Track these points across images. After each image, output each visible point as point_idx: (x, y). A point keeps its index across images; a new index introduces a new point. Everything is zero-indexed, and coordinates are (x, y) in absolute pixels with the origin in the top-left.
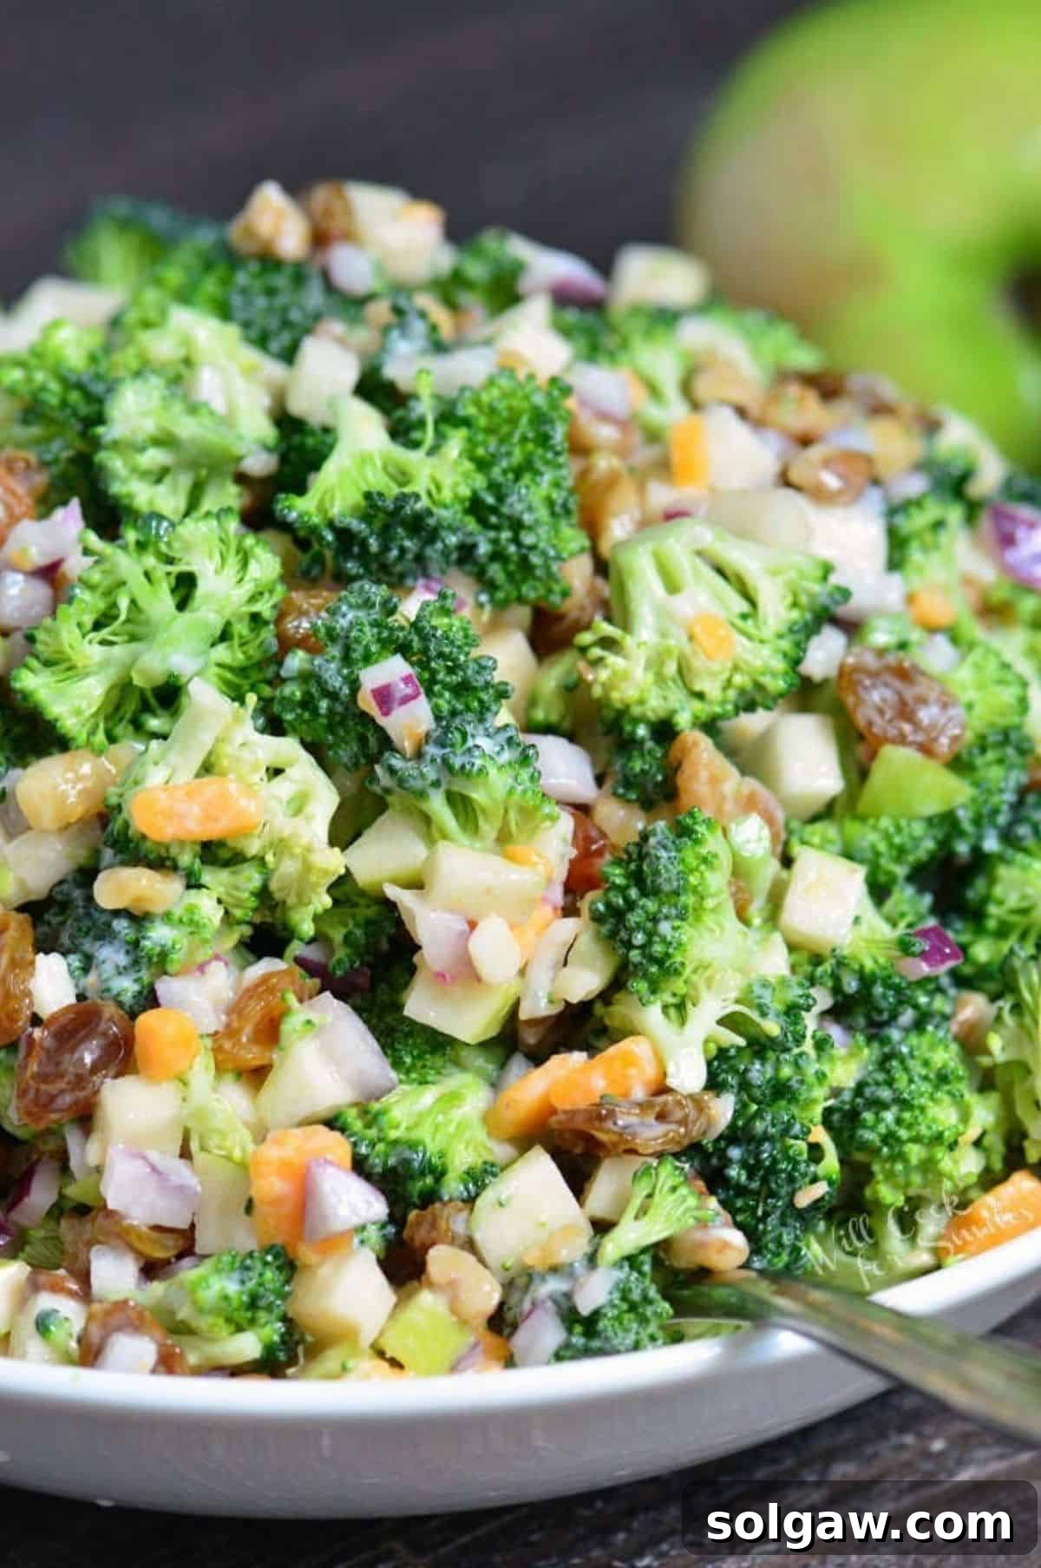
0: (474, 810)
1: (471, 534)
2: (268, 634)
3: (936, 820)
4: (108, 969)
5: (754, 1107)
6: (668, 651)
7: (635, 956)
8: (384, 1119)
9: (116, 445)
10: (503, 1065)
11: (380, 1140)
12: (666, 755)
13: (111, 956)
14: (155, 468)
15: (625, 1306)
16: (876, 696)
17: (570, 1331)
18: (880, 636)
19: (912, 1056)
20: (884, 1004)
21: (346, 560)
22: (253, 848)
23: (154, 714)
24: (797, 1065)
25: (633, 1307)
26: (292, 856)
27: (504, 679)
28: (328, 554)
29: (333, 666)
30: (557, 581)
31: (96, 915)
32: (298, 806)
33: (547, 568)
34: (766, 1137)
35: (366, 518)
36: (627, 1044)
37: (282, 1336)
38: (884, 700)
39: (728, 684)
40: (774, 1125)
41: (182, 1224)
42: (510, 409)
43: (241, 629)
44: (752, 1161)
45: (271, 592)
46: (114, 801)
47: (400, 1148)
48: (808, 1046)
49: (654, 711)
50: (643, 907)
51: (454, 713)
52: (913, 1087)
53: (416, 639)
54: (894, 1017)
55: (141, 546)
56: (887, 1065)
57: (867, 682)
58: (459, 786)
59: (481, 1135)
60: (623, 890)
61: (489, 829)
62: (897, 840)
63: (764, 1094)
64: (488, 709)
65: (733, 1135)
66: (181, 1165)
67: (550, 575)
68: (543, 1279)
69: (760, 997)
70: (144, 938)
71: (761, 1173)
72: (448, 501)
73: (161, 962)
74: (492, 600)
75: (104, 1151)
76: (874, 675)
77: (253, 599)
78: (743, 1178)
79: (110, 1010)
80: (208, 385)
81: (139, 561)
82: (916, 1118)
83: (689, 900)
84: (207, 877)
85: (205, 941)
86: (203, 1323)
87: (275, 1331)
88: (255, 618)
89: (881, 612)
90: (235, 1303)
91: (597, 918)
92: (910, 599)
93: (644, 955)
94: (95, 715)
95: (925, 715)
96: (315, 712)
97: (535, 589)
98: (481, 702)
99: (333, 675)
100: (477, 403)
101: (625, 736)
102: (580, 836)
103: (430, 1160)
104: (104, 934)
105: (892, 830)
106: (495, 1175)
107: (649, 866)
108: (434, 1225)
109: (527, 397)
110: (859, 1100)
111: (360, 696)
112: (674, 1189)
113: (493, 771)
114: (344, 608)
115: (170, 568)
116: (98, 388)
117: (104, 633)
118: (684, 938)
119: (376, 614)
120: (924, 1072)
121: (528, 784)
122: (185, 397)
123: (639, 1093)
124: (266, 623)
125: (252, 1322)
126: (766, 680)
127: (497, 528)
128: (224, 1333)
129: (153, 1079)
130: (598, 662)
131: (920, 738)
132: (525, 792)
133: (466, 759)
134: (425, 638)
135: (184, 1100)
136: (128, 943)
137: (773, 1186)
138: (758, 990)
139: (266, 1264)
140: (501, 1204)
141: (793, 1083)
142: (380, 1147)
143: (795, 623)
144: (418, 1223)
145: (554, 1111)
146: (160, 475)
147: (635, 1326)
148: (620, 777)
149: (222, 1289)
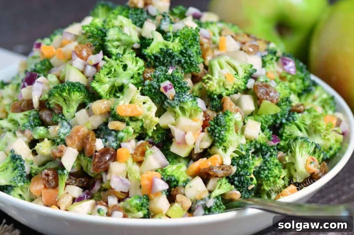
0: (184, 110)
1: (180, 58)
2: (141, 77)
3: (273, 116)
4: (111, 141)
5: (240, 169)
6: (221, 80)
7: (216, 138)
8: (166, 171)
9: (109, 41)
10: (189, 162)
11: (166, 175)
12: (220, 101)
13: (111, 139)
14: (117, 45)
15: (216, 206)
16: (261, 91)
17: (205, 211)
18: (262, 80)
19: (270, 160)
20: (265, 150)
21: (156, 62)
22: (140, 118)
23: (118, 93)
24: (248, 161)
25: (218, 207)
26: (148, 119)
27: (189, 86)
28: (152, 61)
29: (155, 83)
30: (198, 68)
31: (108, 131)
32: (149, 109)
33: (196, 65)
34: (243, 175)
35: (160, 54)
36: (215, 156)
37: (147, 212)
38: (263, 91)
39: (233, 87)
40: (244, 173)
41: (126, 191)
42: (188, 34)
43: (136, 76)
44: (240, 180)
45: (142, 69)
46: (112, 108)
47: (170, 176)
48: (250, 157)
49: (218, 92)
50: (218, 129)
51: (179, 92)
52: (271, 166)
53: (172, 77)
54: (267, 153)
55: (116, 59)
56: (265, 163)
57: (260, 88)
58: (182, 105)
59: (185, 175)
60: (214, 126)
61: (188, 114)
62: (266, 119)
63: (242, 166)
64: (186, 92)
65: (236, 175)
66: (126, 179)
67: (196, 66)
68: (200, 201)
69: (241, 147)
70: (118, 135)
71: (241, 183)
72: (176, 51)
73: (121, 140)
74: (184, 72)
75: (111, 176)
76: (261, 86)
77: (138, 70)
78: (238, 184)
79: (111, 149)
80: (126, 30)
81: (116, 62)
82: (272, 172)
83: (227, 127)
84: (131, 123)
85: (130, 136)
86: (132, 209)
87: (146, 212)
88: (139, 74)
89: (262, 75)
90: (139, 205)
91: (209, 132)
92: (267, 74)
93: (218, 138)
94: (107, 92)
95: (272, 94)
96: (151, 92)
97: (193, 69)
98: (184, 90)
99: (155, 85)
100: (181, 33)
101: (212, 98)
102: (205, 116)
103: (176, 179)
104: (110, 134)
105: (265, 117)
106: (189, 181)
107: (219, 120)
108: (177, 190)
109: (191, 32)
110: (260, 169)
111: (161, 89)
112: (225, 183)
113: (189, 102)
114: (157, 71)
115: (122, 63)
116: (104, 31)
117: (109, 76)
118: (226, 135)
119: (164, 73)
120: (273, 164)
121: (196, 105)
122: (122, 32)
123: (218, 165)
124: (141, 75)
125: (141, 210)
126: (240, 87)
127: (186, 57)
128: (136, 212)
129: (120, 162)
130: (208, 82)
131: (270, 99)
132: (195, 106)
133: (183, 99)
134: (173, 77)
135: (127, 166)
136: (115, 136)
137: (244, 185)
138: (241, 146)
139: (144, 198)
140: (191, 187)
141: (248, 164)
142: (166, 176)
143: (245, 76)
144: (174, 191)
145: (200, 169)
146: (118, 47)
147: (218, 210)
148: (211, 106)
149: (136, 202)
